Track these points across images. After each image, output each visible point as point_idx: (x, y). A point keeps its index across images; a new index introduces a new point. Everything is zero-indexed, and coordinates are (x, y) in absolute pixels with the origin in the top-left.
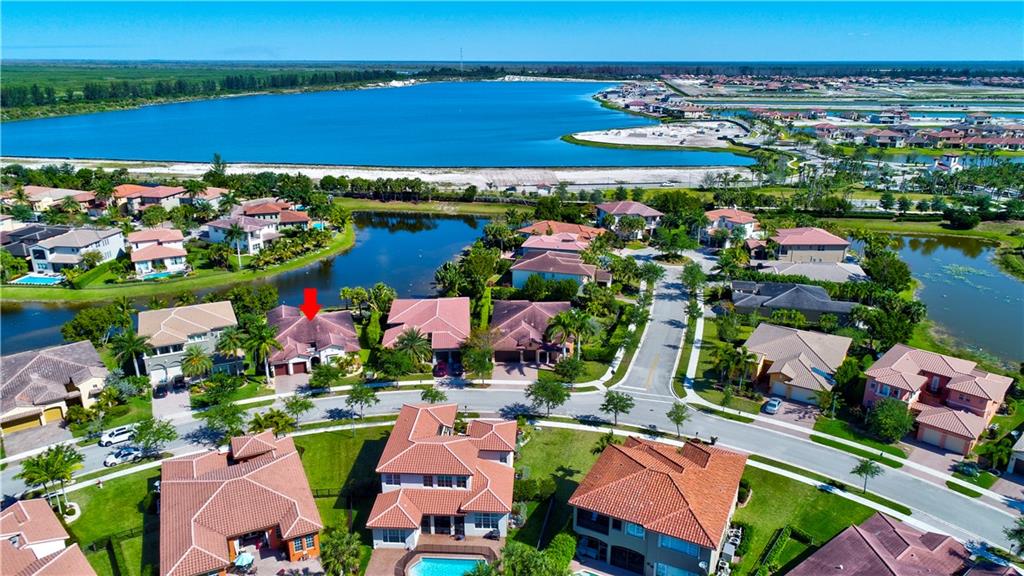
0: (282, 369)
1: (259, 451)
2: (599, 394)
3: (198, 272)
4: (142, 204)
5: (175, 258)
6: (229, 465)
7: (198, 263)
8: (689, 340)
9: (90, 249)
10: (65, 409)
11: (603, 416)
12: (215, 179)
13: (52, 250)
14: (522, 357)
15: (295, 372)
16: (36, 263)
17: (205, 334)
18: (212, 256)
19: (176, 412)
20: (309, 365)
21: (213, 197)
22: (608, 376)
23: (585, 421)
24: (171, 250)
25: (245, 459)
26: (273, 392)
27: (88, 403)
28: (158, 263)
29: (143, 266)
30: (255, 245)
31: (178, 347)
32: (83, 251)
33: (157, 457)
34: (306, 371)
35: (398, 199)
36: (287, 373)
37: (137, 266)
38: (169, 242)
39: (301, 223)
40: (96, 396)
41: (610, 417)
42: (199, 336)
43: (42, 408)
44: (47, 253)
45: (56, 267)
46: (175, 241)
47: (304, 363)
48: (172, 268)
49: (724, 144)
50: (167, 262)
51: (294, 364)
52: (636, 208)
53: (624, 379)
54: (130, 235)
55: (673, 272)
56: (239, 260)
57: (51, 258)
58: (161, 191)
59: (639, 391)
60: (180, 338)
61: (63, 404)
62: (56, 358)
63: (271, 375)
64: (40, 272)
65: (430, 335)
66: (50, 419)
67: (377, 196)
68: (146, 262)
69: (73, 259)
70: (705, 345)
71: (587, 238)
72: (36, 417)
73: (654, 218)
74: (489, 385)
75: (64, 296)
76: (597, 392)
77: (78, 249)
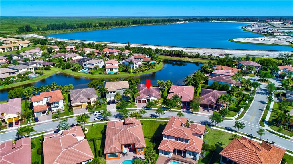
0: (140, 101)
1: (132, 123)
2: (233, 121)
3: (121, 73)
4: (109, 54)
5: (116, 69)
6: (124, 125)
7: (121, 70)
8: (268, 108)
9: (96, 65)
10: (87, 104)
11: (234, 128)
12: (128, 48)
13: (88, 64)
14: (209, 107)
15: (143, 102)
16: (84, 67)
17: (121, 89)
18: (125, 69)
19: (112, 109)
20: (147, 101)
21: (126, 53)
22: (237, 116)
23: (227, 129)
24: (115, 66)
25: (128, 124)
26: (137, 107)
27: (92, 104)
28: (112, 69)
29: (108, 70)
30: (136, 66)
31: (114, 92)
32: (95, 65)
33: (107, 120)
34: (146, 103)
35: (176, 56)
36: (141, 102)
37: (107, 70)
38: (115, 64)
39: (148, 61)
40: (94, 102)
41: (236, 129)
42: (120, 90)
43: (82, 104)
44: (87, 65)
45: (89, 69)
46: (116, 64)
47: (145, 100)
48: (115, 71)
49: (288, 44)
50: (114, 69)
51: (143, 100)
52: (252, 64)
53: (242, 118)
54: (106, 61)
55: (264, 85)
56: (131, 70)
57: (88, 66)
58: (114, 51)
59: (247, 122)
60: (115, 90)
61: (87, 103)
62: (86, 91)
63: (137, 103)
64: (85, 70)
65: (181, 97)
66: (84, 106)
67: (170, 55)
68: (109, 69)
69: (92, 67)
70: (273, 111)
71: (234, 72)
72: (81, 105)
73: (259, 67)
74: (197, 114)
75: (89, 76)
76: (232, 121)
77: (94, 64)
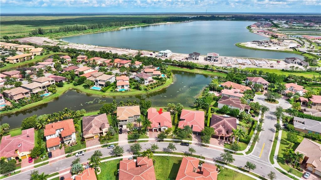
0: (151, 130)
1: (144, 164)
4: (120, 65)
6: (136, 167)
9: (107, 81)
14: (219, 138)
15: (154, 131)
16: (96, 83)
19: (123, 141)
21: (138, 64)
22: (247, 150)
23: (240, 169)
25: (140, 166)
26: (148, 137)
28: (123, 86)
31: (126, 121)
34: (157, 131)
39: (158, 75)
40: (106, 132)
42: (131, 117)
43: (94, 135)
44: (98, 81)
45: (100, 85)
46: (127, 81)
48: (126, 88)
49: (292, 50)
52: (261, 80)
53: (253, 152)
54: (117, 77)
55: (272, 107)
56: (142, 86)
58: (125, 61)
59: (257, 158)
60: (127, 118)
61: (99, 134)
62: (98, 120)
63: (148, 131)
64: (96, 86)
65: (192, 126)
66: (96, 138)
68: (120, 86)
69: (104, 83)
74: (208, 146)
75: (102, 94)
